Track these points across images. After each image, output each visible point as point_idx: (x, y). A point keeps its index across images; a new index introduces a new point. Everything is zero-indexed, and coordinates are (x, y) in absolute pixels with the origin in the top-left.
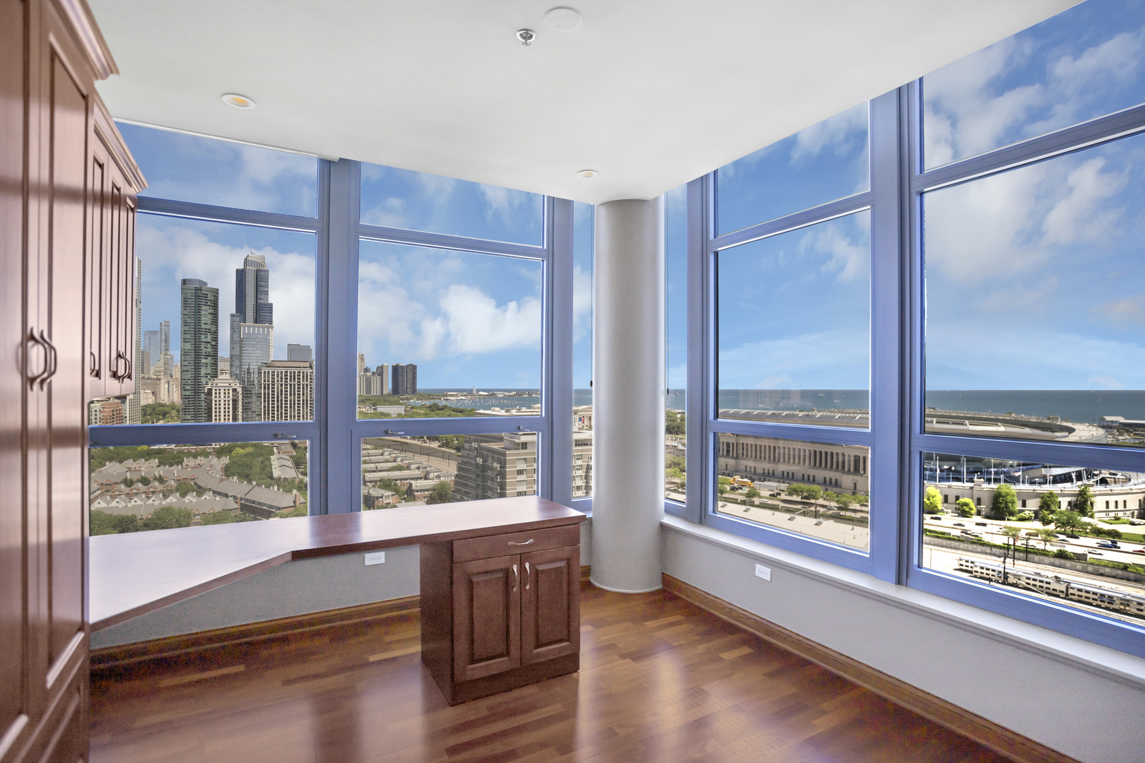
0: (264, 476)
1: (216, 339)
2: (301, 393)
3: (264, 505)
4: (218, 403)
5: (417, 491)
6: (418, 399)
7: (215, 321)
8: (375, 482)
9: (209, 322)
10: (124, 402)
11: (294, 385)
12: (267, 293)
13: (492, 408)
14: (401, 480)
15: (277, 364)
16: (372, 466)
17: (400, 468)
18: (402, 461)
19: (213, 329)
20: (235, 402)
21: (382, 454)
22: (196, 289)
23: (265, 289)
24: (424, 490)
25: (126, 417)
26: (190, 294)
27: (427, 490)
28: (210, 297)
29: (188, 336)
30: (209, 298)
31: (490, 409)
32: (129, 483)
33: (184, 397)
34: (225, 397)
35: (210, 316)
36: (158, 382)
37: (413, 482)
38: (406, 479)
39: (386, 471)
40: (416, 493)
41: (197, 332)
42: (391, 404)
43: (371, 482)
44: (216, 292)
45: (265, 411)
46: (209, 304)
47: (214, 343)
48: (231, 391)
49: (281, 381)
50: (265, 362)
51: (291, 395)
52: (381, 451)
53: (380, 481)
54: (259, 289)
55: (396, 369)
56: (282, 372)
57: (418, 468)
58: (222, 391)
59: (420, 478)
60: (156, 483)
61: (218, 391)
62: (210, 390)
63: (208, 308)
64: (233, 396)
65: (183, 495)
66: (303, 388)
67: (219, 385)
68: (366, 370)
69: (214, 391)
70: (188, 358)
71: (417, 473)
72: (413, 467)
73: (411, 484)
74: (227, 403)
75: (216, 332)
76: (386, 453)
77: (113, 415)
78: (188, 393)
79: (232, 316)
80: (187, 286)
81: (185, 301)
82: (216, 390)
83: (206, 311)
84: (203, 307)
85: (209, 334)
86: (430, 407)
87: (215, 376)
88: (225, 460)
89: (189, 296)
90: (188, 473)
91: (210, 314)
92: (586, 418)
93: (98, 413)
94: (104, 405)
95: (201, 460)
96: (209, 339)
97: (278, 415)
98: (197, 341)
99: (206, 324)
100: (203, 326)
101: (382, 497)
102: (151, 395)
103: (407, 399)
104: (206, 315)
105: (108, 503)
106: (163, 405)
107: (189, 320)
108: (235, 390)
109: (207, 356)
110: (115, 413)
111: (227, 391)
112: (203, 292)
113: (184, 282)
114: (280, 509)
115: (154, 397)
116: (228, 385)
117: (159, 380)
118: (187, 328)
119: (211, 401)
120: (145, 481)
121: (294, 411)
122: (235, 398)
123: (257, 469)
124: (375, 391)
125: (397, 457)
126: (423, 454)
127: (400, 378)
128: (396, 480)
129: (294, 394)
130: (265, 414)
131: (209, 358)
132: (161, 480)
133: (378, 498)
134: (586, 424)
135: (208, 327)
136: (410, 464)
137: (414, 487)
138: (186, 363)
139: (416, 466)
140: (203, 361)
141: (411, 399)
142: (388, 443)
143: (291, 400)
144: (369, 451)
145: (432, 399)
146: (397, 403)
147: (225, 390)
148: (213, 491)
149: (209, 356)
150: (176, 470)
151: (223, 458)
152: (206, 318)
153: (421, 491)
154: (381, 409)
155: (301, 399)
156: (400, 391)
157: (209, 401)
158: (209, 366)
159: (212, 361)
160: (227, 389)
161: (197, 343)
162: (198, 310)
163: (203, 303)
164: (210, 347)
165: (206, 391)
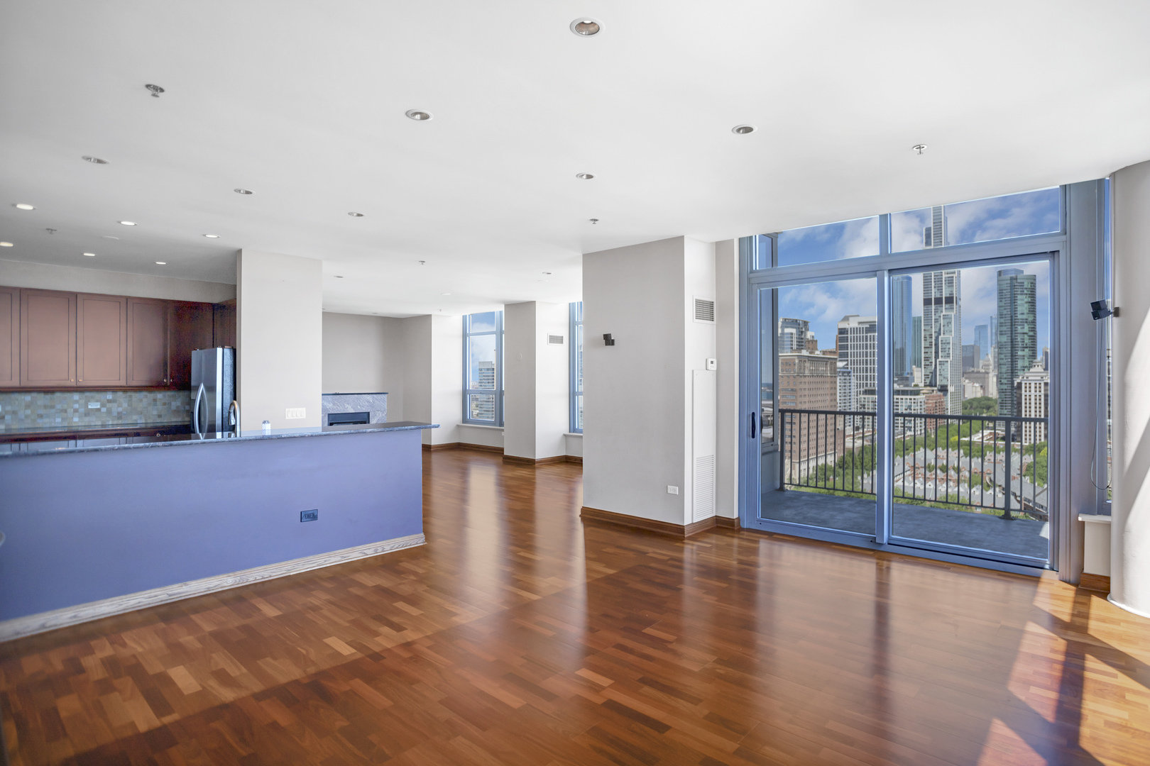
1: (1033, 329)
4: (1028, 398)
7: (1033, 310)
9: (1026, 311)
10: (945, 395)
19: (1031, 319)
22: (1012, 279)
25: (947, 409)
26: (1006, 284)
29: (1004, 329)
30: (1025, 286)
32: (931, 468)
33: (1001, 391)
34: (1036, 391)
35: (1026, 305)
36: (986, 375)
41: (1013, 323)
44: (1033, 279)
46: (1025, 292)
47: (1031, 333)
48: (1042, 385)
58: (1033, 386)
60: (952, 472)
61: (1028, 385)
62: (1020, 384)
63: (1025, 296)
64: (1044, 390)
67: (1030, 378)
69: (1023, 385)
70: (1004, 351)
74: (1038, 398)
75: (1034, 322)
77: (936, 406)
78: (1004, 387)
80: (1003, 277)
81: (1001, 292)
82: (1026, 384)
83: (1023, 300)
84: (1019, 297)
85: (1026, 324)
87: (1030, 367)
88: (1029, 460)
89: (1004, 287)
90: (984, 469)
91: (1027, 302)
93: (923, 403)
94: (929, 397)
96: (1026, 329)
98: (1014, 332)
99: (1023, 314)
100: (1020, 317)
102: (979, 389)
104: (1022, 305)
106: (989, 399)
107: (1005, 312)
108: (1046, 384)
109: (1023, 348)
110: (938, 405)
111: (1038, 385)
112: (1019, 281)
113: (1000, 273)
115: (982, 391)
116: (1039, 378)
117: (988, 373)
118: (1002, 320)
119: (1021, 395)
122: (1047, 392)
131: (1027, 350)
135: (1024, 317)
138: (1002, 356)
140: (1020, 353)
147: (1036, 384)
149: (1027, 347)
150: (974, 462)
152: (1023, 308)
157: (1019, 396)
158: (1026, 358)
159: (1031, 353)
160: (1038, 382)
161: (1014, 335)
162: (1013, 300)
163: (1019, 292)
164: (1028, 338)
165: (1015, 384)
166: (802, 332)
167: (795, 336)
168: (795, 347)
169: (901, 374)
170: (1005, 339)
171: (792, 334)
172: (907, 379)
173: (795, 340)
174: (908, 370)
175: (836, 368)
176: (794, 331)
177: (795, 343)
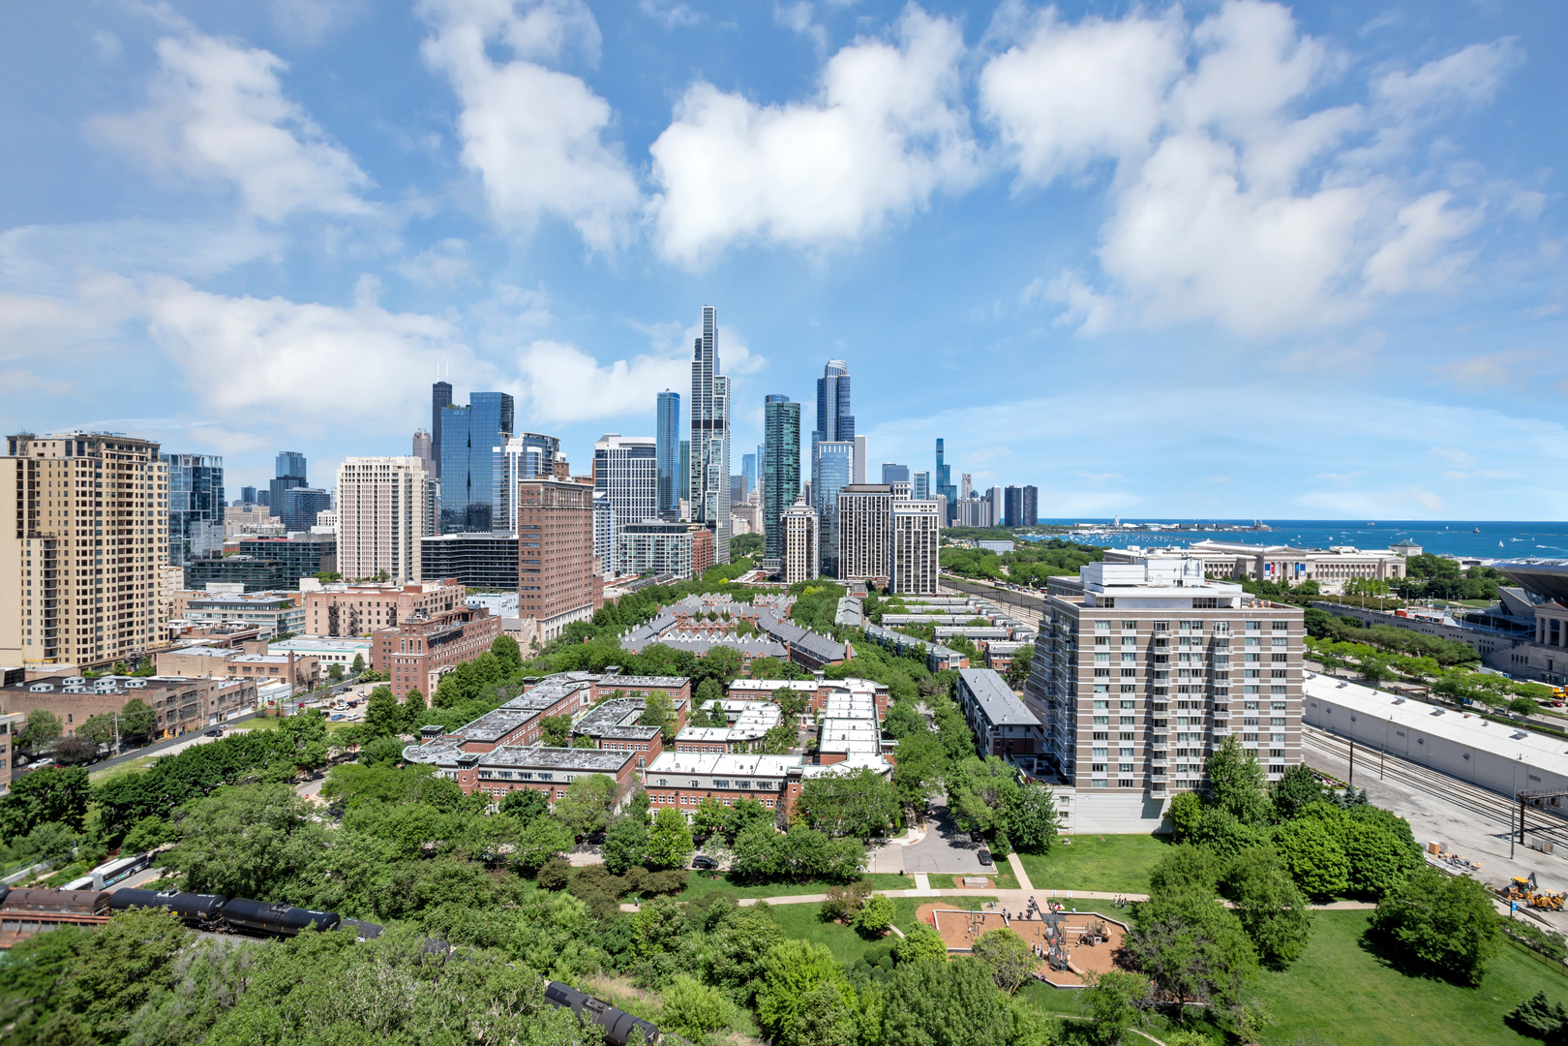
0: (825, 621)
1: (797, 461)
2: (881, 523)
3: (815, 654)
4: (792, 534)
5: (995, 655)
6: (1038, 533)
7: (797, 442)
8: (947, 638)
9: (791, 442)
10: (714, 532)
11: (873, 513)
12: (848, 404)
13: (1129, 547)
14: (979, 638)
15: (856, 488)
16: (949, 618)
17: (981, 624)
18: (987, 613)
19: (795, 450)
20: (810, 532)
21: (967, 604)
22: (779, 406)
23: (846, 400)
24: (1004, 655)
25: (717, 548)
26: (773, 411)
27: (1008, 655)
28: (792, 413)
29: (771, 459)
30: (791, 415)
31: (1126, 548)
32: (698, 617)
33: (767, 527)
34: (799, 527)
35: (791, 435)
36: (753, 510)
37: (991, 643)
38: (986, 638)
39: (962, 625)
40: (993, 658)
41: (779, 453)
42: (999, 538)
43: (942, 638)
44: (797, 407)
46: (791, 421)
47: (795, 466)
48: (805, 521)
49: (860, 509)
50: (844, 486)
51: (870, 525)
52: (965, 599)
53: (952, 638)
54: (841, 400)
55: (1011, 493)
56: (860, 499)
57: (1004, 625)
58: (797, 521)
59: (1005, 639)
60: (722, 620)
61: (792, 521)
62: (785, 519)
63: (790, 425)
64: (808, 526)
65: (740, 636)
66: (883, 517)
67: (794, 513)
68: (973, 494)
69: (788, 521)
70: (771, 483)
71: (1001, 631)
72: (998, 622)
73: (988, 645)
74: (801, 534)
75: (797, 454)
76: (971, 602)
77: (704, 544)
78: (771, 522)
79: (814, 433)
80: (770, 403)
81: (768, 419)
82: (790, 519)
83: (788, 429)
84: (785, 426)
85: (791, 456)
86: (1050, 543)
87: (794, 501)
88: (794, 599)
89: (772, 413)
90: (753, 611)
91: (791, 432)
92: (1277, 566)
93: (692, 541)
94: (697, 534)
95: (770, 598)
96: (791, 461)
97: (856, 549)
98: (780, 463)
99: (788, 444)
100: (785, 447)
101: (947, 659)
102: (746, 525)
103: (1024, 532)
104: (787, 434)
105: (676, 636)
106: (755, 536)
107: (772, 441)
108: (809, 519)
109: (789, 481)
110: (707, 542)
111: (802, 521)
112: (785, 409)
113: (768, 398)
114: (829, 661)
115: (749, 527)
116: (803, 513)
117: (755, 507)
118: (769, 450)
119: (786, 531)
120: (712, 617)
121: (874, 546)
122: (809, 528)
123: (820, 612)
124: (984, 522)
125: (983, 608)
126: (1025, 606)
127: (1015, 504)
128: (973, 638)
129: (873, 525)
130: (841, 548)
131: (791, 483)
132: (726, 617)
133: (942, 659)
134: (1277, 574)
135: (790, 447)
136: (996, 618)
137: (991, 650)
138: (769, 489)
139: (1002, 621)
140: (785, 486)
141: (1028, 532)
142: (981, 589)
143: (869, 532)
144: (952, 599)
145: (1057, 532)
146: (1008, 537)
147: (799, 519)
148: (771, 635)
149: (791, 480)
150: (743, 607)
151: (791, 597)
152: (788, 438)
153: (1000, 655)
154: (985, 545)
155: (881, 531)
156: (1016, 522)
157: (784, 532)
158: (790, 492)
159: (794, 486)
160: (801, 517)
161: (780, 466)
162: (780, 430)
163: (785, 421)
164: (792, 470)
165: (781, 520)
166: (550, 452)
167: (541, 457)
168: (540, 471)
169: (668, 511)
170: (771, 470)
171: (537, 454)
172: (673, 513)
173: (540, 462)
174: (674, 504)
175: (591, 499)
176: (539, 450)
177: (540, 466)
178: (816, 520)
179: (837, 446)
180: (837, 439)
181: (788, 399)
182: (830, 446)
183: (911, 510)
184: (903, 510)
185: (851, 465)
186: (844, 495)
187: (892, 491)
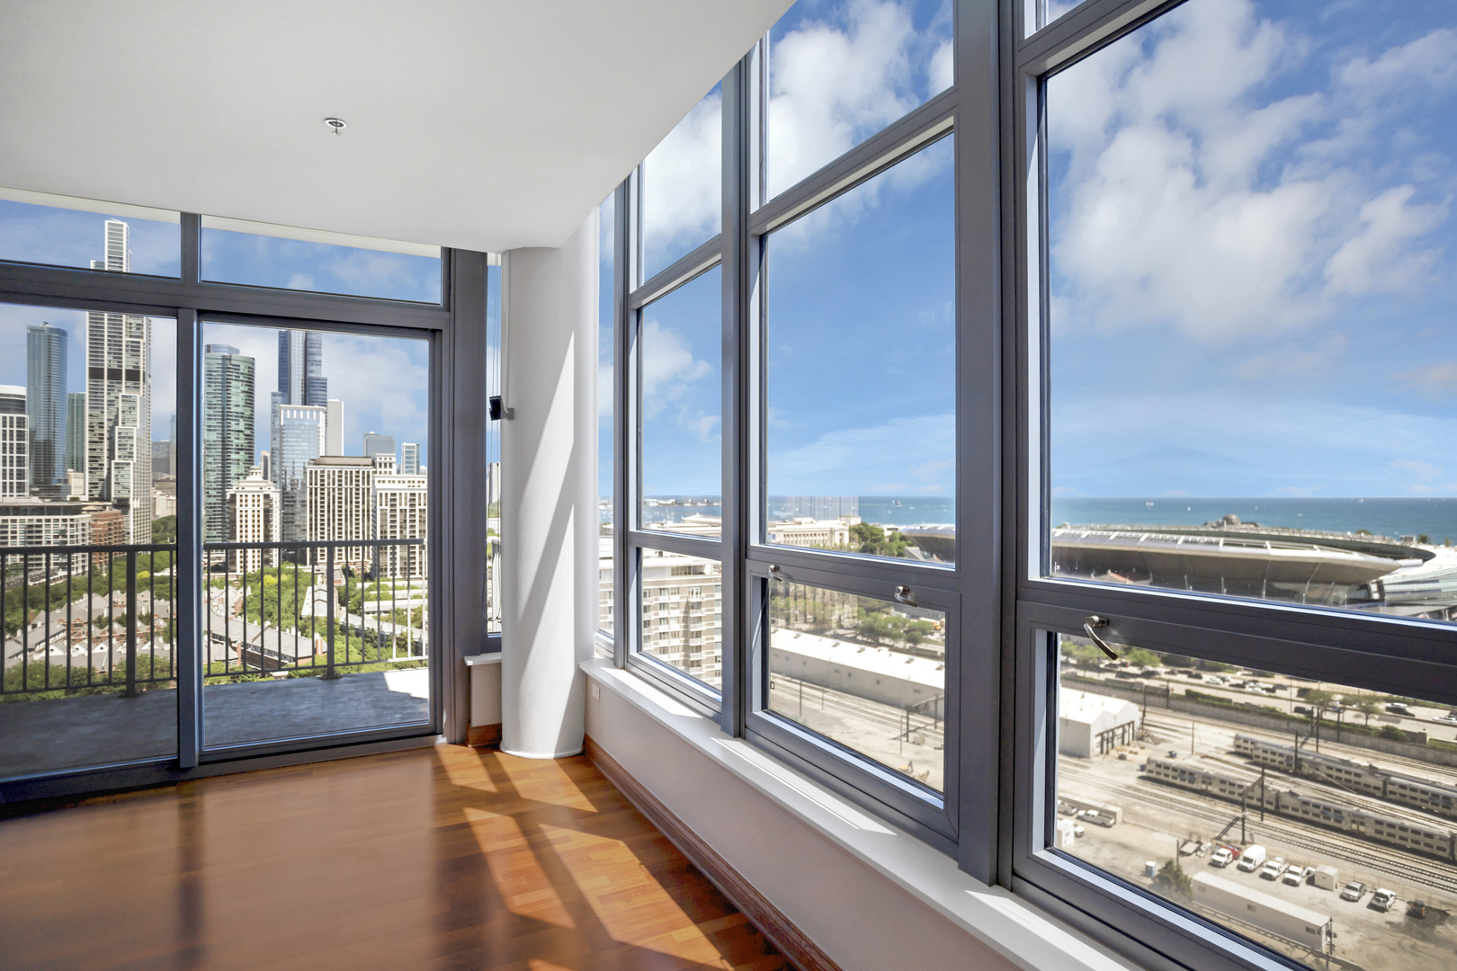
0: (290, 614)
1: (250, 427)
2: (360, 500)
3: (274, 655)
4: (244, 514)
7: (250, 403)
9: (242, 403)
10: (126, 512)
11: (351, 489)
12: (319, 363)
15: (329, 460)
19: (247, 413)
20: (268, 512)
22: (224, 358)
23: (317, 358)
25: (129, 533)
26: (216, 364)
28: (243, 369)
29: (213, 423)
30: (241, 371)
32: (101, 622)
34: (254, 506)
35: (242, 395)
41: (225, 416)
44: (251, 362)
45: (311, 525)
46: (242, 378)
47: (248, 432)
48: (262, 498)
49: (334, 484)
50: (313, 457)
51: (346, 503)
54: (309, 358)
56: (334, 472)
58: (250, 498)
61: (244, 498)
62: (233, 496)
63: (240, 383)
64: (265, 504)
66: (363, 494)
67: (246, 489)
69: (238, 498)
70: (213, 452)
74: (256, 514)
75: (251, 418)
77: (110, 530)
78: (213, 500)
79: (274, 394)
80: (212, 354)
81: (209, 373)
82: (241, 496)
83: (238, 388)
84: (234, 383)
85: (241, 420)
87: (246, 475)
88: (245, 593)
89: (214, 367)
91: (243, 392)
93: (87, 526)
94: (96, 516)
96: (242, 426)
97: (329, 530)
98: (226, 429)
99: (238, 406)
100: (234, 409)
104: (237, 394)
107: (214, 401)
108: (267, 496)
109: (239, 450)
110: (112, 527)
111: (256, 498)
112: (233, 362)
113: (208, 349)
114: (295, 659)
116: (258, 489)
118: (211, 412)
119: (235, 510)
121: (351, 526)
122: (268, 507)
123: (283, 605)
129: (351, 502)
130: (311, 529)
131: (242, 453)
135: (240, 410)
138: (211, 459)
140: (234, 456)
143: (346, 511)
147: (254, 496)
149: (242, 450)
151: (243, 589)
152: (238, 398)
155: (361, 509)
157: (232, 512)
158: (241, 463)
159: (247, 457)
160: (256, 494)
161: (226, 432)
162: (226, 387)
163: (233, 378)
164: (244, 437)
165: (228, 497)
169: (46, 481)
170: (215, 436)
172: (58, 489)
174: (59, 475)
178: (276, 498)
179: (305, 411)
180: (305, 403)
181: (238, 351)
182: (295, 411)
183: (396, 485)
184: (386, 485)
185: (322, 433)
186: (314, 468)
187: (374, 464)
